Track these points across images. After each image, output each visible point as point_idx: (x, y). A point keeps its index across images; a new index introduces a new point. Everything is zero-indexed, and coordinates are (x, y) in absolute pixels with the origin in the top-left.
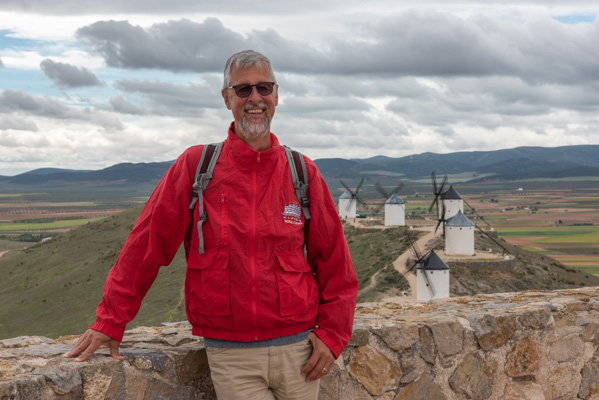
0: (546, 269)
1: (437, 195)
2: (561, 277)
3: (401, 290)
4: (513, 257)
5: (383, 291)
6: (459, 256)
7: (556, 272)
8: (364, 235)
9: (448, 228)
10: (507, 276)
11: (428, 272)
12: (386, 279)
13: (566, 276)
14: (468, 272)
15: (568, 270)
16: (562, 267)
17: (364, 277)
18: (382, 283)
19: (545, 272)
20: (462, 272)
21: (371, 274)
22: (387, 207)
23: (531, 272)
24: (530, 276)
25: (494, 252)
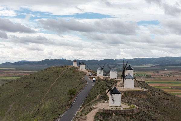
0: (159, 94)
1: (125, 68)
2: (165, 97)
3: (105, 101)
4: (147, 90)
5: (99, 101)
6: (128, 89)
7: (163, 95)
8: (102, 82)
10: (144, 97)
11: (113, 95)
12: (102, 97)
13: (166, 97)
14: (130, 95)
15: (167, 95)
16: (166, 94)
17: (95, 96)
18: (100, 98)
19: (159, 95)
20: (128, 95)
21: (98, 95)
22: (111, 72)
23: (153, 95)
24: (153, 97)
25: (141, 88)
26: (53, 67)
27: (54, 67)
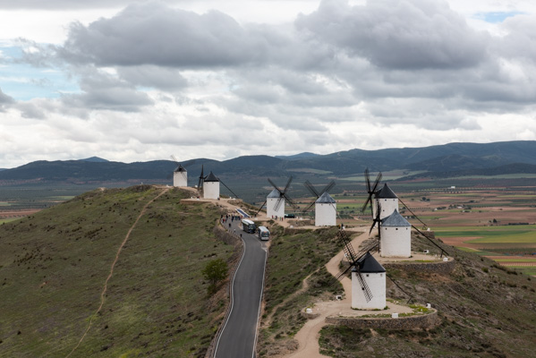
0: (486, 271)
1: (371, 193)
2: (503, 279)
3: (335, 294)
4: (452, 259)
5: (316, 295)
6: (395, 257)
7: (496, 274)
8: (294, 236)
9: (383, 229)
10: (445, 279)
11: (364, 275)
12: (318, 282)
13: (508, 279)
14: (405, 274)
17: (295, 281)
18: (315, 287)
19: (485, 274)
20: (398, 274)
21: (303, 277)
22: (318, 206)
23: (470, 275)
24: (470, 279)
25: (431, 254)
26: (103, 189)
27: (106, 192)
